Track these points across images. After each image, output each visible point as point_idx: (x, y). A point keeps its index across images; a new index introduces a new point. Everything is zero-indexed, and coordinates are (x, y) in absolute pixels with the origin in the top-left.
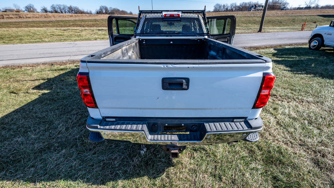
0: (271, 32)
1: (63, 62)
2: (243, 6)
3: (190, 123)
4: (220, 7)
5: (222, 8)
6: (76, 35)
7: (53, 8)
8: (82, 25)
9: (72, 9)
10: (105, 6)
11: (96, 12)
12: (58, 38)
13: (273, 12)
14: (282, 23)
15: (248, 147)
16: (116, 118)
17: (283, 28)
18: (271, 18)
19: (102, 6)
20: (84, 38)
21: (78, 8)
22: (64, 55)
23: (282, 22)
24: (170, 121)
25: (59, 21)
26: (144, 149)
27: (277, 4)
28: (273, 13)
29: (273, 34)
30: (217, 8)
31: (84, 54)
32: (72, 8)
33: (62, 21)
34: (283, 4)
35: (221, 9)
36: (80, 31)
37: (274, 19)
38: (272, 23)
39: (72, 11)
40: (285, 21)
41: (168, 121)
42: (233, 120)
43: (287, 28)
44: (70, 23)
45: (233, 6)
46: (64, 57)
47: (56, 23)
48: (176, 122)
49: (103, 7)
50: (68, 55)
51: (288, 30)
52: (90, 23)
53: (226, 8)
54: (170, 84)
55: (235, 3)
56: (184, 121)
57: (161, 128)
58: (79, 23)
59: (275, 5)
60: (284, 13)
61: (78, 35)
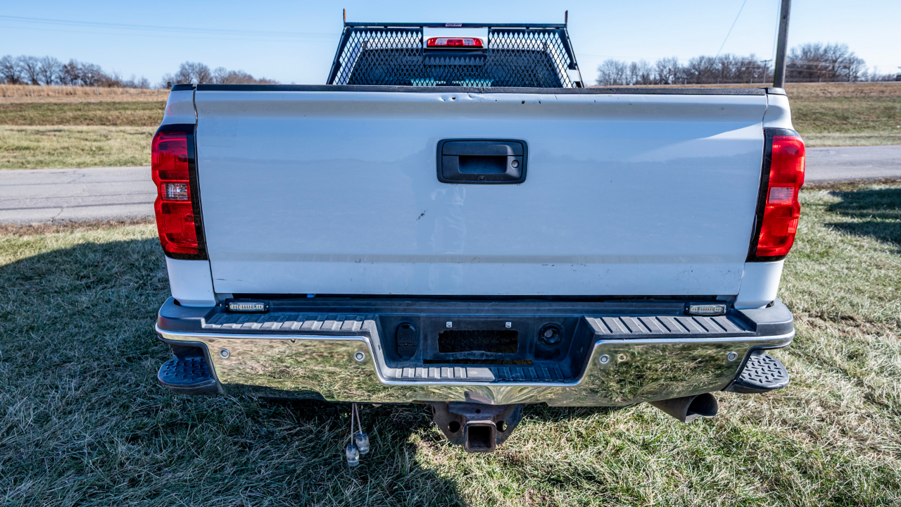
0: (814, 146)
1: (30, 226)
2: (701, 68)
3: (534, 318)
4: (620, 70)
5: (629, 73)
6: (87, 148)
7: (6, 67)
8: (109, 121)
9: (77, 72)
10: (199, 64)
11: (165, 84)
12: (15, 157)
13: (813, 87)
14: (850, 121)
15: (762, 469)
16: (267, 301)
17: (854, 135)
18: (806, 103)
19: (187, 63)
20: (113, 158)
21: (100, 68)
22: (34, 206)
23: (847, 118)
24: (461, 311)
25: (23, 107)
26: (359, 443)
27: (823, 64)
28: (812, 91)
29: (821, 151)
30: (609, 76)
31: (115, 202)
32: (78, 69)
33: (35, 106)
34: (842, 62)
35: (624, 76)
36: (101, 135)
37: (817, 107)
38: (814, 120)
39: (76, 79)
40: (859, 113)
41: (455, 311)
42: (685, 307)
43: (868, 135)
44: (65, 112)
45: (665, 67)
46: (36, 210)
47: (11, 112)
48: (485, 313)
49: (192, 66)
50: (53, 205)
51: (873, 141)
52: (140, 113)
53: (641, 74)
54: (465, 160)
55: (673, 59)
56: (511, 311)
57: (429, 342)
58: (99, 113)
59: (816, 66)
60: (850, 90)
61: (94, 149)
